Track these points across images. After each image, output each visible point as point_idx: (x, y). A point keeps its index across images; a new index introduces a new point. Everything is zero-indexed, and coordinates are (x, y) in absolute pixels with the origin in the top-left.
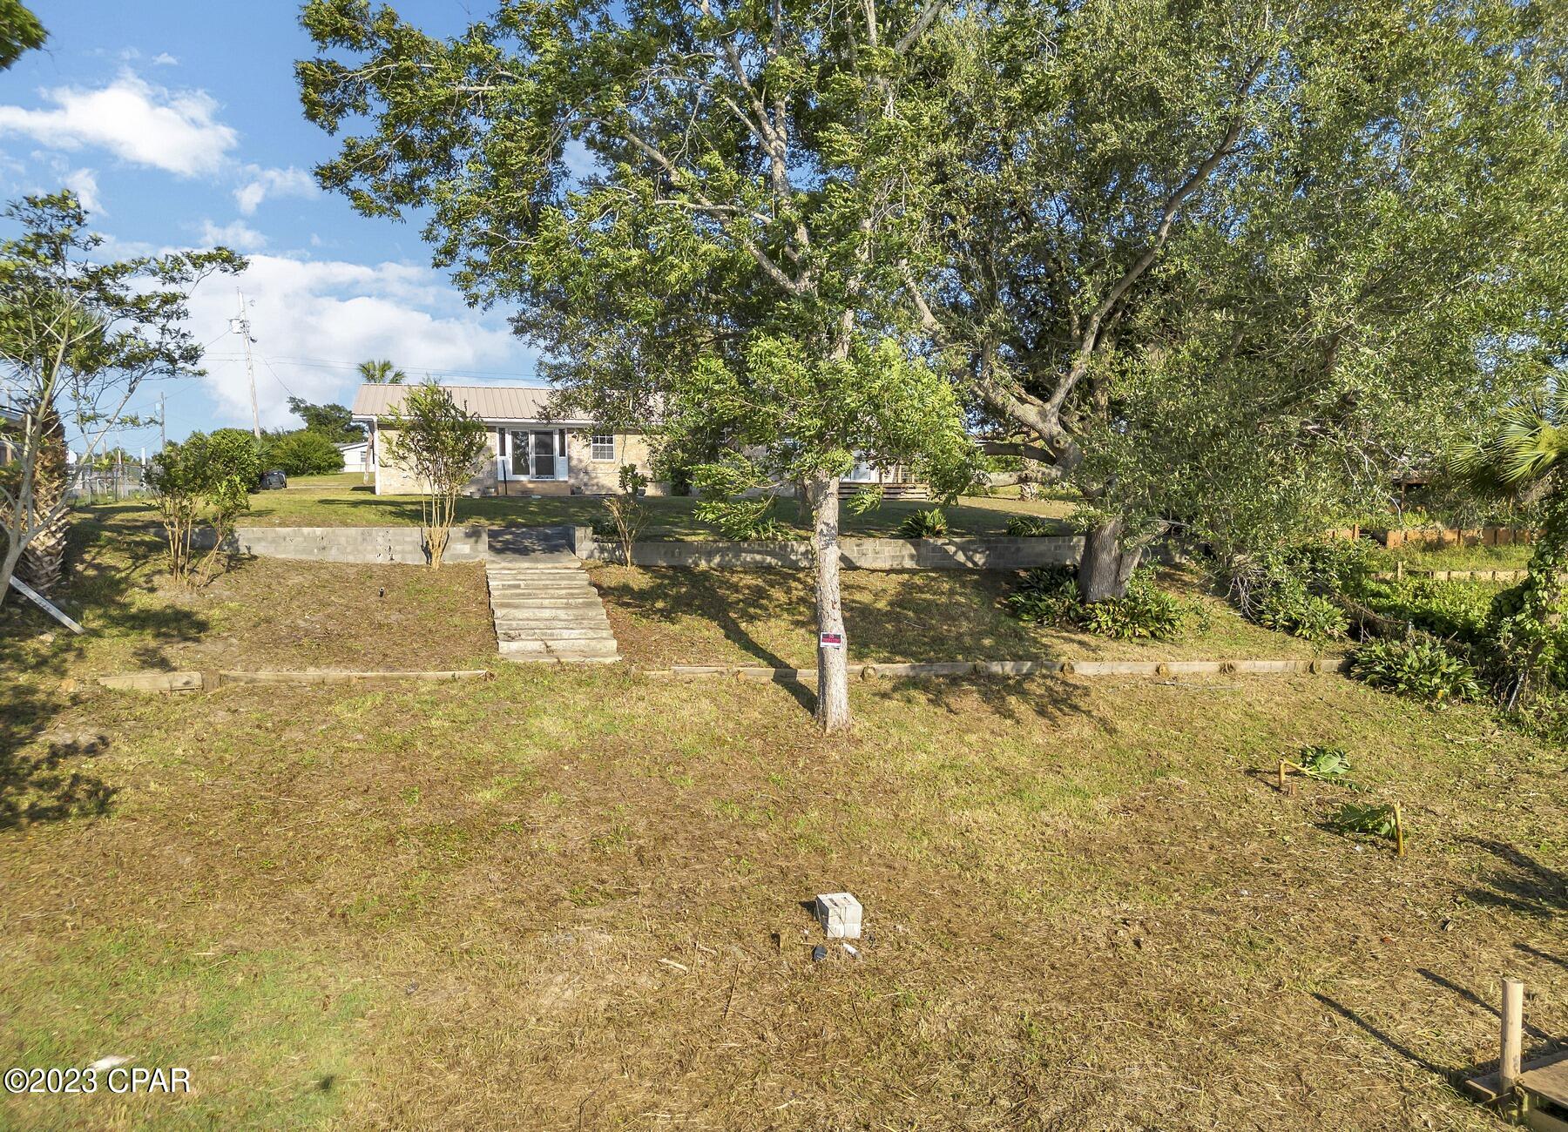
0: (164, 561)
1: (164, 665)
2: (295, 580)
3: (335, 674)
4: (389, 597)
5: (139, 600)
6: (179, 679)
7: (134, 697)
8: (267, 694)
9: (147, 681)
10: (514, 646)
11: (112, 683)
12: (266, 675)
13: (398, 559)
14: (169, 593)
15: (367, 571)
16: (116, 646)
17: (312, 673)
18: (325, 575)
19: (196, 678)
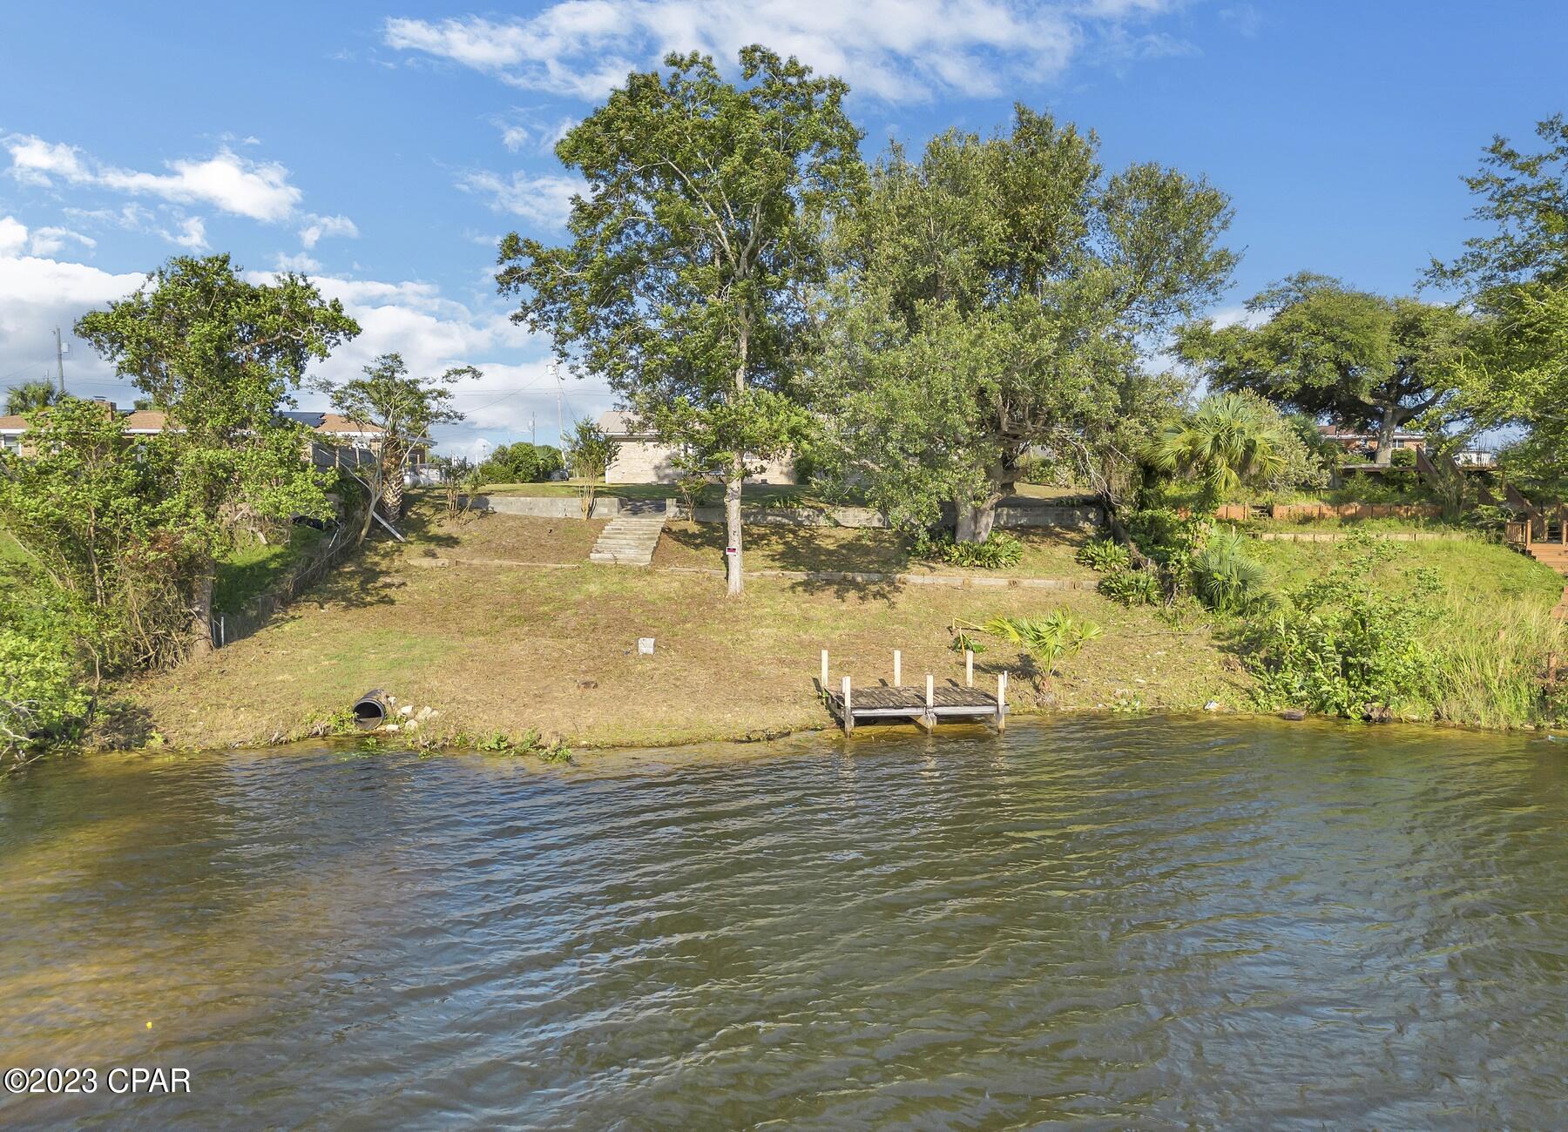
0: (447, 513)
1: (434, 556)
2: (511, 523)
3: (506, 563)
4: (553, 533)
5: (433, 529)
6: (440, 562)
7: (420, 568)
8: (475, 570)
9: (426, 562)
10: (598, 555)
11: (412, 562)
12: (476, 562)
13: (569, 515)
14: (448, 528)
15: (549, 521)
16: (419, 547)
17: (497, 562)
18: (527, 522)
19: (447, 562)
